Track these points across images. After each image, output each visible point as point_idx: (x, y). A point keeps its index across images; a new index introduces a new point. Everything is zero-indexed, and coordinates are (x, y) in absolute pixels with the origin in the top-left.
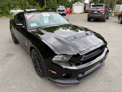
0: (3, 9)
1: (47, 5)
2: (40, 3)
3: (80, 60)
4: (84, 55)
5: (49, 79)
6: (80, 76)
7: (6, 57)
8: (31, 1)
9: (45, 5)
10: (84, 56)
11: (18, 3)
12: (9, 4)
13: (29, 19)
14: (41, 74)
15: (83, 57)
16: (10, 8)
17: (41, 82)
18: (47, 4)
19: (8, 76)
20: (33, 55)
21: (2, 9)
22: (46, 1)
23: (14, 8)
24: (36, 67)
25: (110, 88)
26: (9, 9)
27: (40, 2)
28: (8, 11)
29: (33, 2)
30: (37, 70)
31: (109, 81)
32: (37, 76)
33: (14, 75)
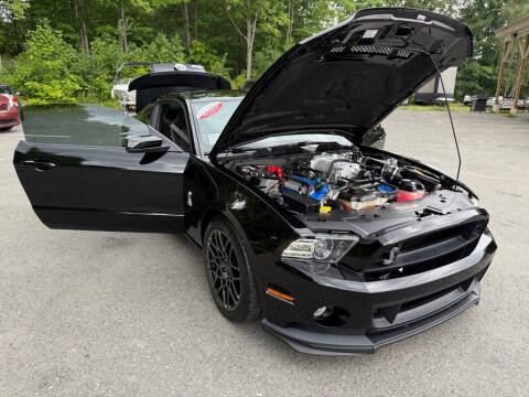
0: (86, 80)
1: (257, 68)
2: (231, 62)
3: (381, 264)
4: (396, 245)
5: (264, 327)
6: (380, 323)
7: (104, 246)
8: (195, 53)
9: (246, 68)
10: (396, 249)
11: (143, 59)
12: (110, 60)
13: (202, 117)
14: (233, 309)
15: (392, 255)
16: (110, 77)
17: (233, 337)
18: (255, 67)
19: (117, 309)
20: (213, 240)
21: (84, 78)
22: (253, 55)
23: (128, 77)
24: (218, 284)
25: (495, 385)
26: (109, 81)
27: (228, 57)
28: (106, 85)
29: (203, 57)
30: (221, 297)
31: (494, 361)
32: (220, 317)
33: (136, 308)
